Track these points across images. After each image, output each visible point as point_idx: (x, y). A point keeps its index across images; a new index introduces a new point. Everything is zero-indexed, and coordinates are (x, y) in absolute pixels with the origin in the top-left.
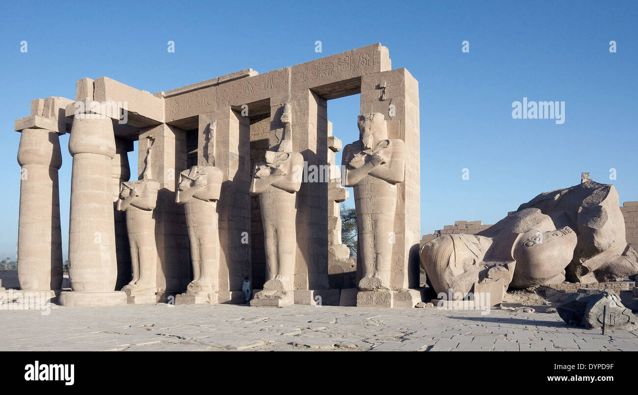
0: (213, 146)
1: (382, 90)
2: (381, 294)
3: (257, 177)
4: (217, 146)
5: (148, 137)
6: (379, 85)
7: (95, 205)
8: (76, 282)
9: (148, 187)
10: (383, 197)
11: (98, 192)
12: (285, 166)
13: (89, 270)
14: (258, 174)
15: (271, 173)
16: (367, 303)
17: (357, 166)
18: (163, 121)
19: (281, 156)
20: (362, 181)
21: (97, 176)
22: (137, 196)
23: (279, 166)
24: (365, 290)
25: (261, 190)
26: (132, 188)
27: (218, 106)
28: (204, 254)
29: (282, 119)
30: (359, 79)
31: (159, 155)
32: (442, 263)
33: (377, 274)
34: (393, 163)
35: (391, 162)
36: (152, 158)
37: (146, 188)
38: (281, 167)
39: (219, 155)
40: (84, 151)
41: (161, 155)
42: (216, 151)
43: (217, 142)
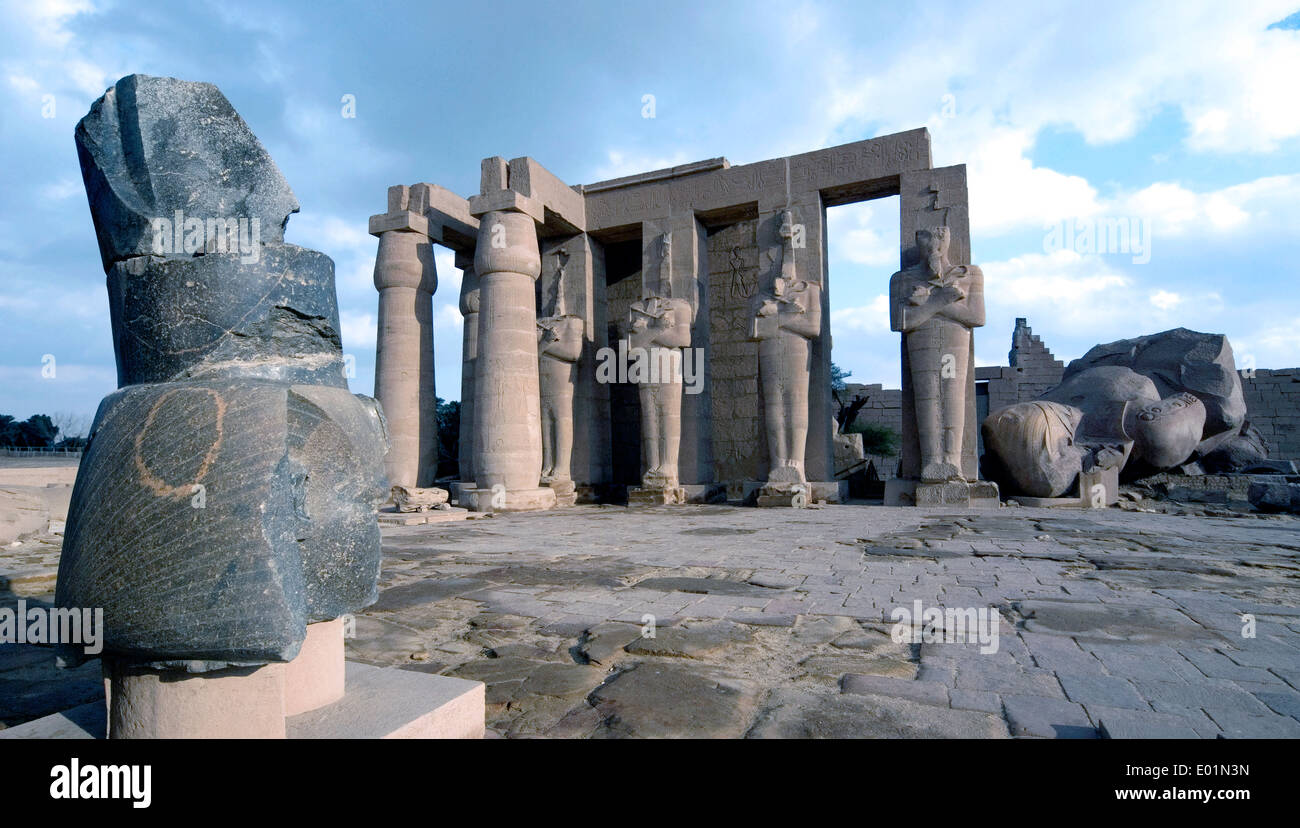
0: (668, 268)
1: (933, 195)
2: (954, 487)
3: (761, 316)
4: (674, 269)
5: (559, 253)
6: (929, 188)
7: (521, 352)
8: (491, 474)
9: (573, 327)
10: (958, 348)
11: (525, 332)
12: (802, 297)
13: (514, 455)
14: (763, 311)
15: (780, 311)
16: (934, 501)
17: (921, 302)
18: (583, 229)
19: (796, 286)
20: (927, 322)
21: (523, 308)
22: (557, 340)
23: (794, 300)
24: (932, 482)
25: (766, 333)
26: (548, 328)
27: (673, 210)
28: (667, 429)
29: (780, 231)
30: (897, 178)
31: (577, 281)
32: (1036, 443)
33: (948, 458)
34: (972, 299)
35: (970, 297)
36: (565, 283)
37: (569, 327)
38: (797, 302)
39: (677, 282)
40: (505, 268)
41: (581, 279)
42: (673, 276)
43: (674, 262)
